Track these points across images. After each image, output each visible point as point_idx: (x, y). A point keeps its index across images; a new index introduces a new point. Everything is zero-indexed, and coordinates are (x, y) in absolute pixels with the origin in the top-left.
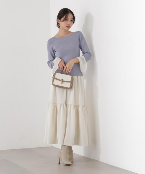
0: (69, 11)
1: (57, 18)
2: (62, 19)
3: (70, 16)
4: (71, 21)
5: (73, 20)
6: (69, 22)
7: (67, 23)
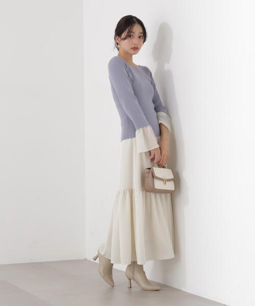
0: (135, 19)
1: (115, 35)
2: (123, 35)
3: (137, 29)
4: (140, 37)
5: (142, 35)
6: (135, 40)
7: (132, 42)
